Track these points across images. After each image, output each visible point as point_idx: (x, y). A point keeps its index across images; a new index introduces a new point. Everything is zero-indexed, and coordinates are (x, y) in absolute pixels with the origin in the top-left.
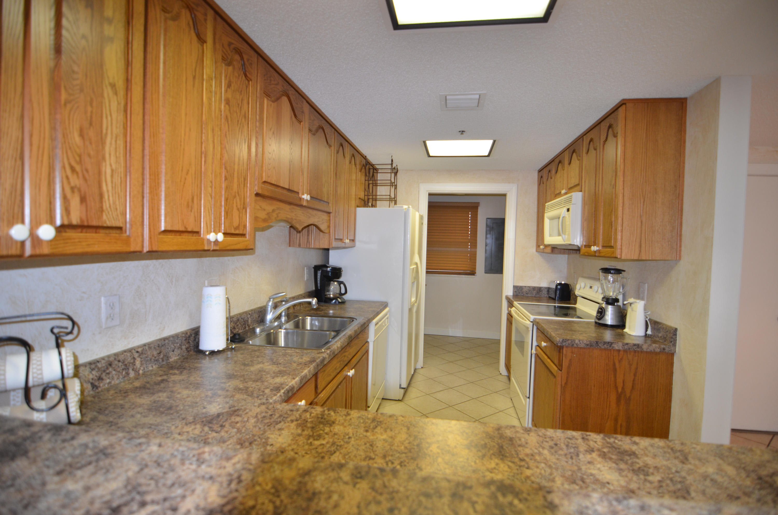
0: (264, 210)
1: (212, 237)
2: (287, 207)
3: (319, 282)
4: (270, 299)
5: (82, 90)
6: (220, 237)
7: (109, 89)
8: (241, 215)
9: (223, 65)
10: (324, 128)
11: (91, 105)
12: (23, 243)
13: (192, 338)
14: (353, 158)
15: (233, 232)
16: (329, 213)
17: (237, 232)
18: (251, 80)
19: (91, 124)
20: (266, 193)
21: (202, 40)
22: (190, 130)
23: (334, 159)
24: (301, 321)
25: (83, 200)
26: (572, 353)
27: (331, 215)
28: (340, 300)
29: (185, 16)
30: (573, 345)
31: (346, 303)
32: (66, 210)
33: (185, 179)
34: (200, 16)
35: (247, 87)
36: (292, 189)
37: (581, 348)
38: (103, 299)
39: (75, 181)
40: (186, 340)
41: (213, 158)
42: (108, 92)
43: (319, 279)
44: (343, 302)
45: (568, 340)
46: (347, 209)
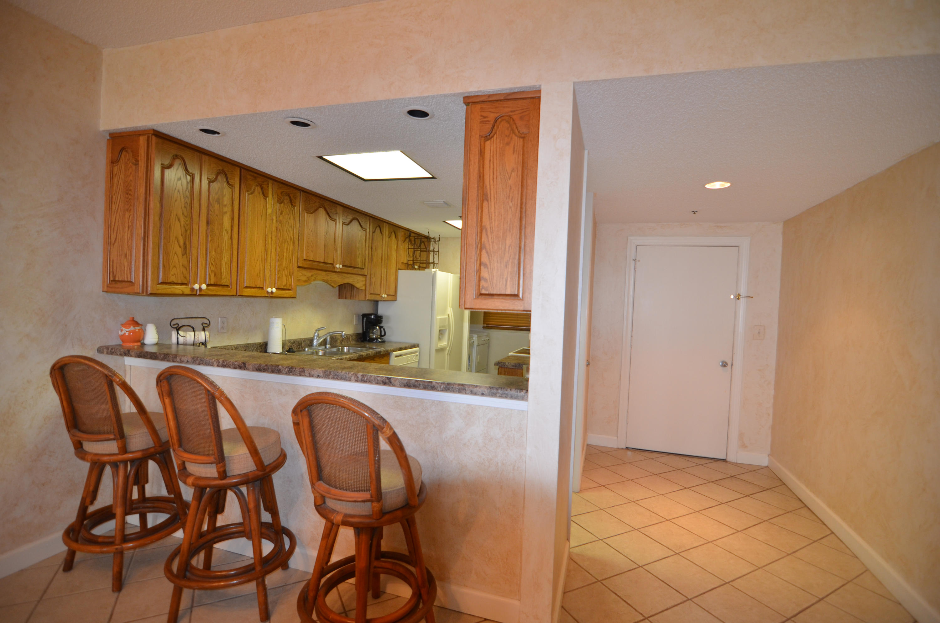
0: (305, 275)
1: (269, 290)
2: (324, 273)
3: (364, 326)
4: (316, 331)
5: (215, 235)
6: (274, 290)
7: (225, 231)
8: (288, 279)
9: (278, 204)
10: (358, 218)
11: (219, 240)
12: (197, 290)
13: (264, 346)
14: (393, 233)
15: (282, 287)
16: (366, 275)
17: (285, 288)
18: (296, 206)
19: (218, 247)
20: (306, 266)
21: (265, 196)
22: (259, 240)
23: (369, 238)
24: (340, 349)
25: (215, 275)
26: (505, 371)
27: (367, 276)
28: (380, 340)
29: (258, 189)
30: (504, 366)
31: (386, 343)
32: (210, 279)
33: (256, 263)
34: (265, 186)
35: (292, 211)
36: (327, 262)
37: (510, 368)
38: (219, 319)
39: (213, 268)
40: (260, 346)
41: (271, 252)
42: (224, 233)
43: (364, 324)
44: (383, 342)
45: (501, 362)
46: (385, 272)
